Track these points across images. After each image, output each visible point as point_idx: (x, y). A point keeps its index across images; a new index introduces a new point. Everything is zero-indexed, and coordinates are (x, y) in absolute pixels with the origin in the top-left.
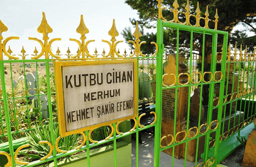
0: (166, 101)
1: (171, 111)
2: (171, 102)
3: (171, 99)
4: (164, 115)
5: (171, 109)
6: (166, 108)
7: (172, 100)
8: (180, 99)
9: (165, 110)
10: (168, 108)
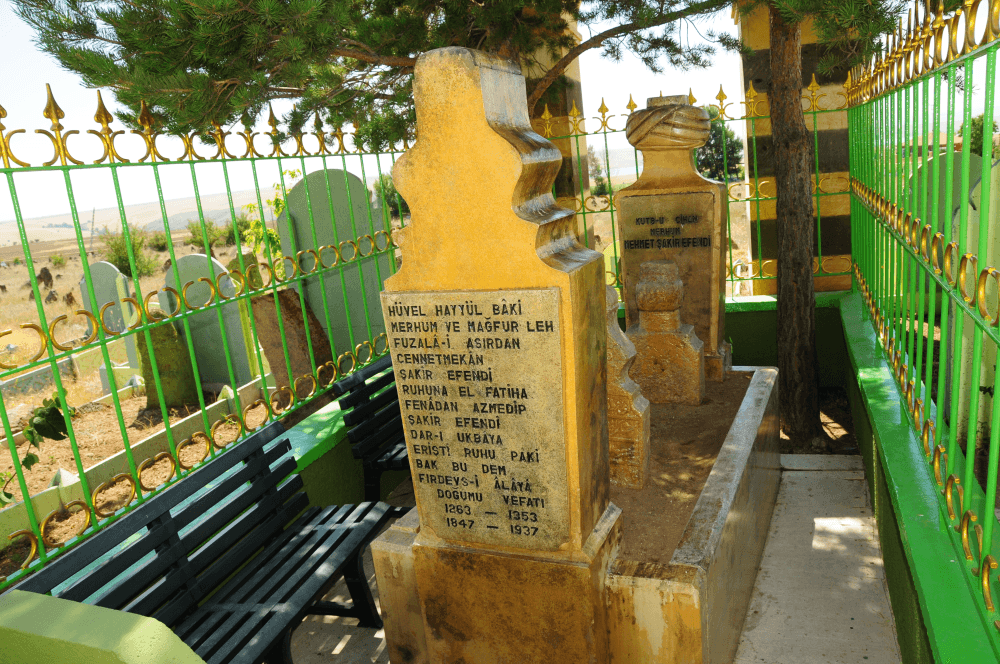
0: (448, 417)
1: (502, 478)
2: (492, 416)
3: (491, 400)
4: (450, 516)
5: (502, 469)
6: (456, 467)
7: (496, 401)
8: (565, 386)
9: (447, 480)
10: (475, 465)
